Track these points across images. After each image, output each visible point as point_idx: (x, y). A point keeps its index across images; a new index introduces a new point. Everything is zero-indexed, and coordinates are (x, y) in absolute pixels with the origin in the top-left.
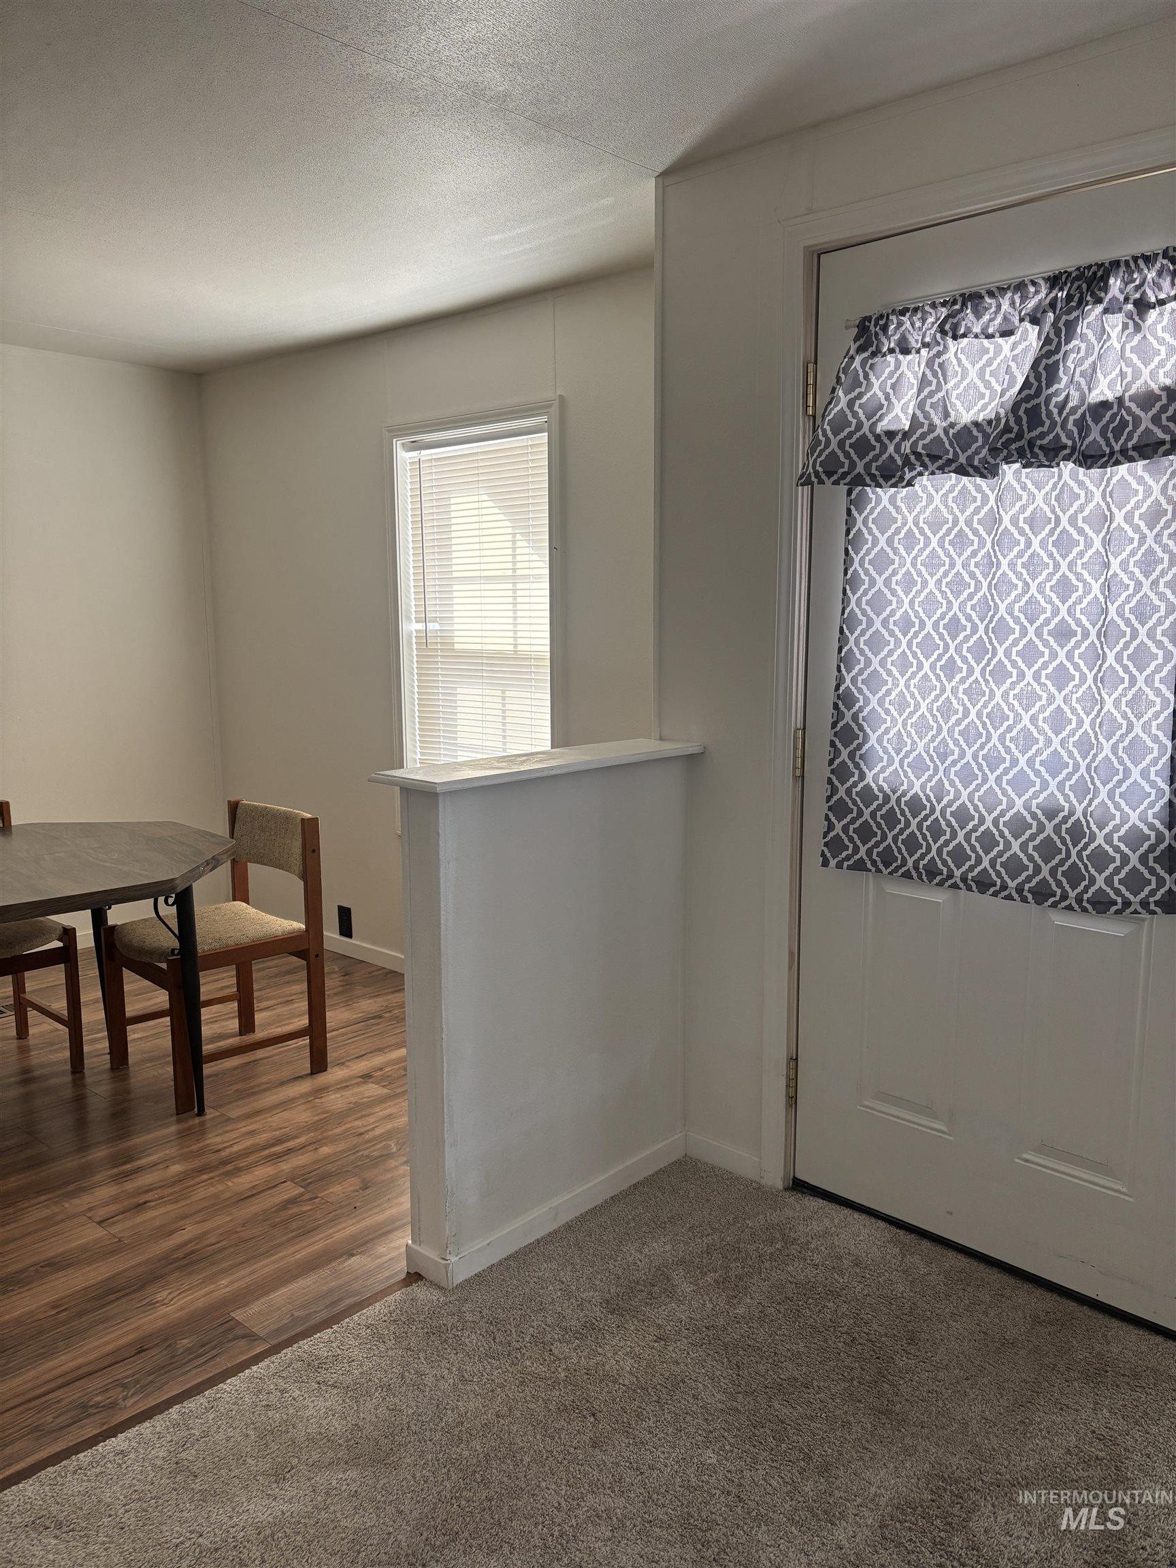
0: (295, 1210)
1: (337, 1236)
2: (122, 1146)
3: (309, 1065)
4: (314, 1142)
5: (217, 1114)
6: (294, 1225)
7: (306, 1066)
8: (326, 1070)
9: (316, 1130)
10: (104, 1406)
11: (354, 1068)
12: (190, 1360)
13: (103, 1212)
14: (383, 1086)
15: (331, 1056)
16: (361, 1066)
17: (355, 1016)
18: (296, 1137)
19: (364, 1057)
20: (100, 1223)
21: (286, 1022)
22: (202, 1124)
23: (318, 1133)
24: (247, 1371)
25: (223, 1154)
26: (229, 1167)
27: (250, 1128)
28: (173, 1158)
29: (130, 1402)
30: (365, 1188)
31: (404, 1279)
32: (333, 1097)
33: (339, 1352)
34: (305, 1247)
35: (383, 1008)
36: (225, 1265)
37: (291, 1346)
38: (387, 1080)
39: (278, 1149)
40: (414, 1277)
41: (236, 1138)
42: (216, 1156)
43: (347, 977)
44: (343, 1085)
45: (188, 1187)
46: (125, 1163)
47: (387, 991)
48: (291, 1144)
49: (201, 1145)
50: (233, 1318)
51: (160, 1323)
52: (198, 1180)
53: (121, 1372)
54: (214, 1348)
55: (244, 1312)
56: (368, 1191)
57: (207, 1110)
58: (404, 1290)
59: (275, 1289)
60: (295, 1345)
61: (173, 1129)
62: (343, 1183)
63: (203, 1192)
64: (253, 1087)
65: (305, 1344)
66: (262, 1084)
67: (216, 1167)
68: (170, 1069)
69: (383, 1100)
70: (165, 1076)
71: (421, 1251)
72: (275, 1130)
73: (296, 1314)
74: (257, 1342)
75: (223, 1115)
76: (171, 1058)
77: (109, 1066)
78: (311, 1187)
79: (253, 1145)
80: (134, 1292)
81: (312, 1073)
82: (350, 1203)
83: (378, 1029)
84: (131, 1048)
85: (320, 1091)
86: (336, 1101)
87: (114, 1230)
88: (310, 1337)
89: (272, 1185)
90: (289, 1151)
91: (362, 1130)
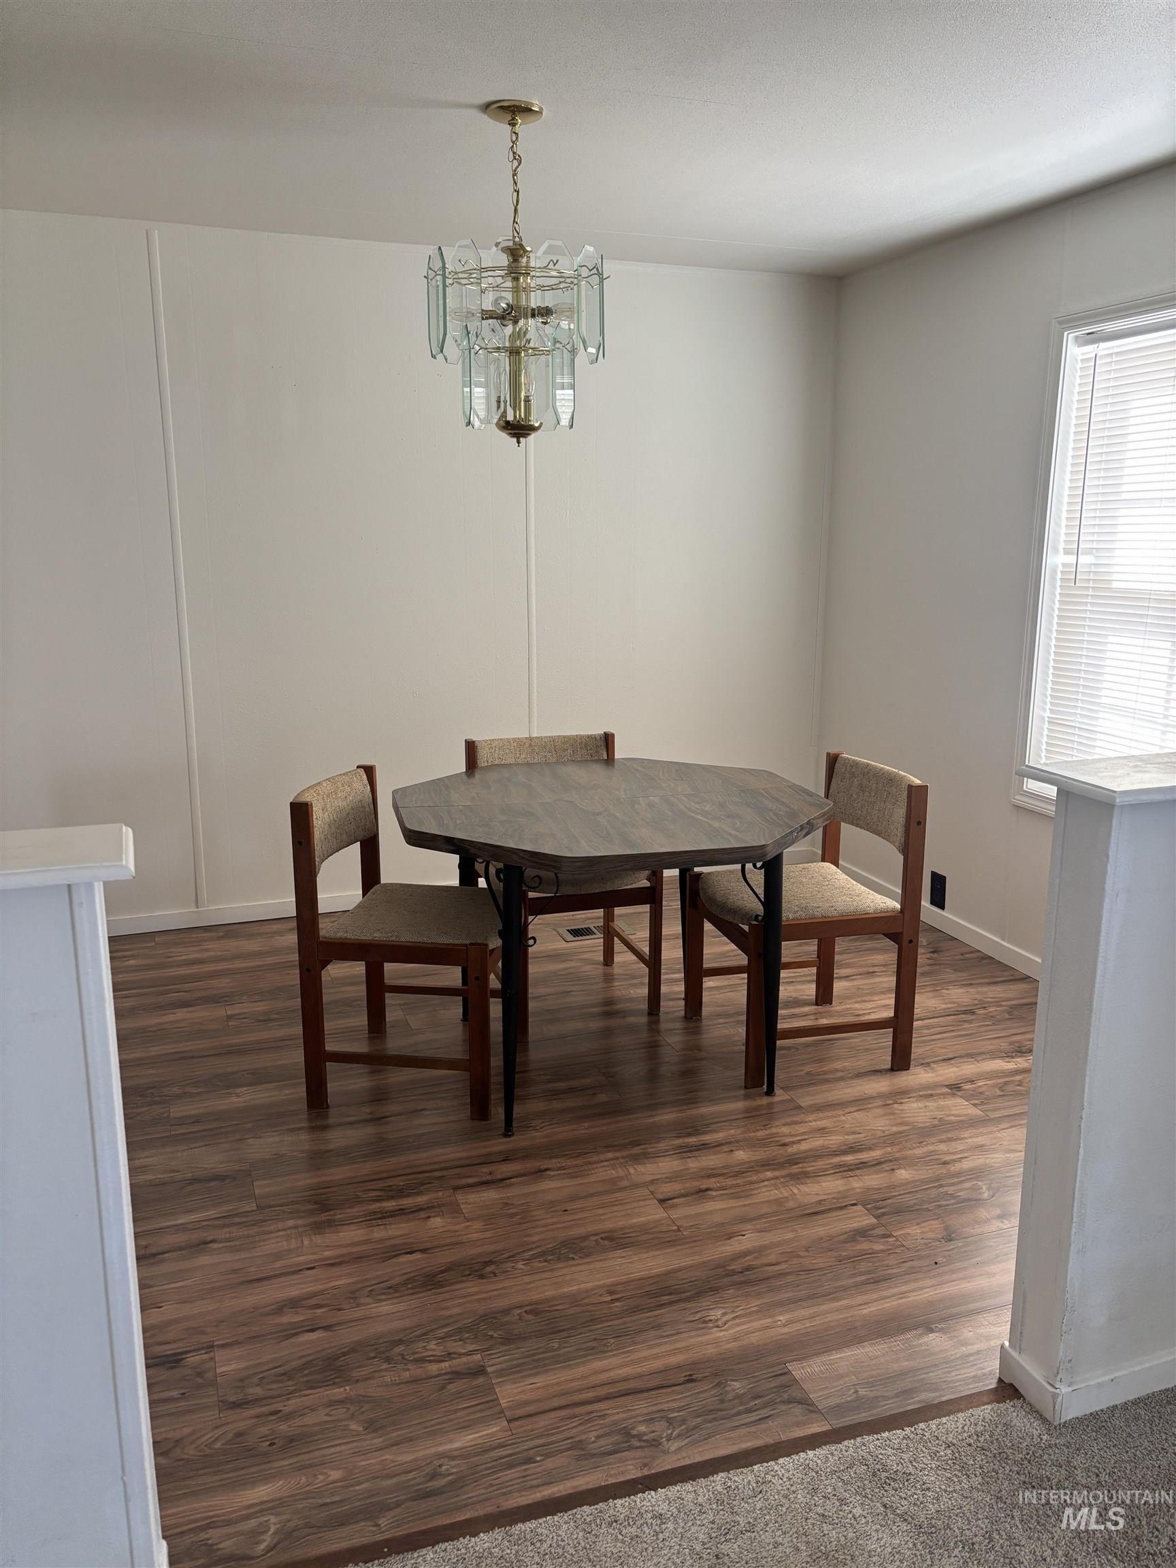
0: (865, 1246)
1: (912, 1298)
2: (689, 1113)
3: (890, 1058)
4: (890, 1161)
5: (787, 1097)
6: (863, 1267)
7: (886, 1060)
8: (908, 1069)
9: (892, 1144)
10: (647, 1441)
11: (939, 1072)
12: (739, 1413)
13: (666, 1189)
14: (975, 1105)
15: (916, 1051)
16: (949, 1073)
17: (944, 1006)
18: (870, 1149)
19: (953, 1062)
20: (662, 1201)
21: (867, 999)
22: (770, 1105)
23: (896, 1149)
24: (802, 1455)
25: (790, 1150)
26: (795, 1169)
27: (820, 1124)
28: (737, 1141)
29: (674, 1446)
30: (949, 1239)
31: (995, 1390)
32: (915, 1105)
33: (911, 1470)
34: (875, 1301)
35: (976, 1002)
36: (785, 1295)
37: (854, 1438)
38: (977, 1098)
39: (849, 1158)
40: (1007, 1391)
41: (804, 1133)
42: (781, 1151)
43: (935, 955)
44: (927, 1093)
45: (751, 1183)
46: (690, 1135)
47: (981, 981)
48: (864, 1156)
49: (768, 1132)
50: (789, 1372)
51: (711, 1351)
52: (761, 1176)
53: (669, 1401)
54: (765, 1405)
55: (802, 1368)
56: (951, 1245)
57: (777, 1091)
58: (995, 1406)
59: (839, 1348)
60: (859, 1439)
61: (740, 1105)
62: (923, 1225)
63: (767, 1192)
64: (825, 1073)
65: (870, 1443)
66: (837, 1070)
67: (781, 1166)
68: (742, 1030)
69: (972, 1123)
70: (737, 1038)
71: (1021, 1361)
72: (848, 1134)
73: (862, 1392)
74: (814, 1416)
75: (792, 1100)
76: (744, 1018)
77: (683, 1013)
78: (884, 1220)
79: (823, 1146)
80: (688, 1299)
81: (892, 1070)
82: (929, 1256)
83: (969, 1029)
84: (706, 998)
85: (901, 1094)
86: (917, 1111)
87: (675, 1214)
88: (877, 1434)
89: (840, 1205)
90: (863, 1165)
91: (948, 1158)
